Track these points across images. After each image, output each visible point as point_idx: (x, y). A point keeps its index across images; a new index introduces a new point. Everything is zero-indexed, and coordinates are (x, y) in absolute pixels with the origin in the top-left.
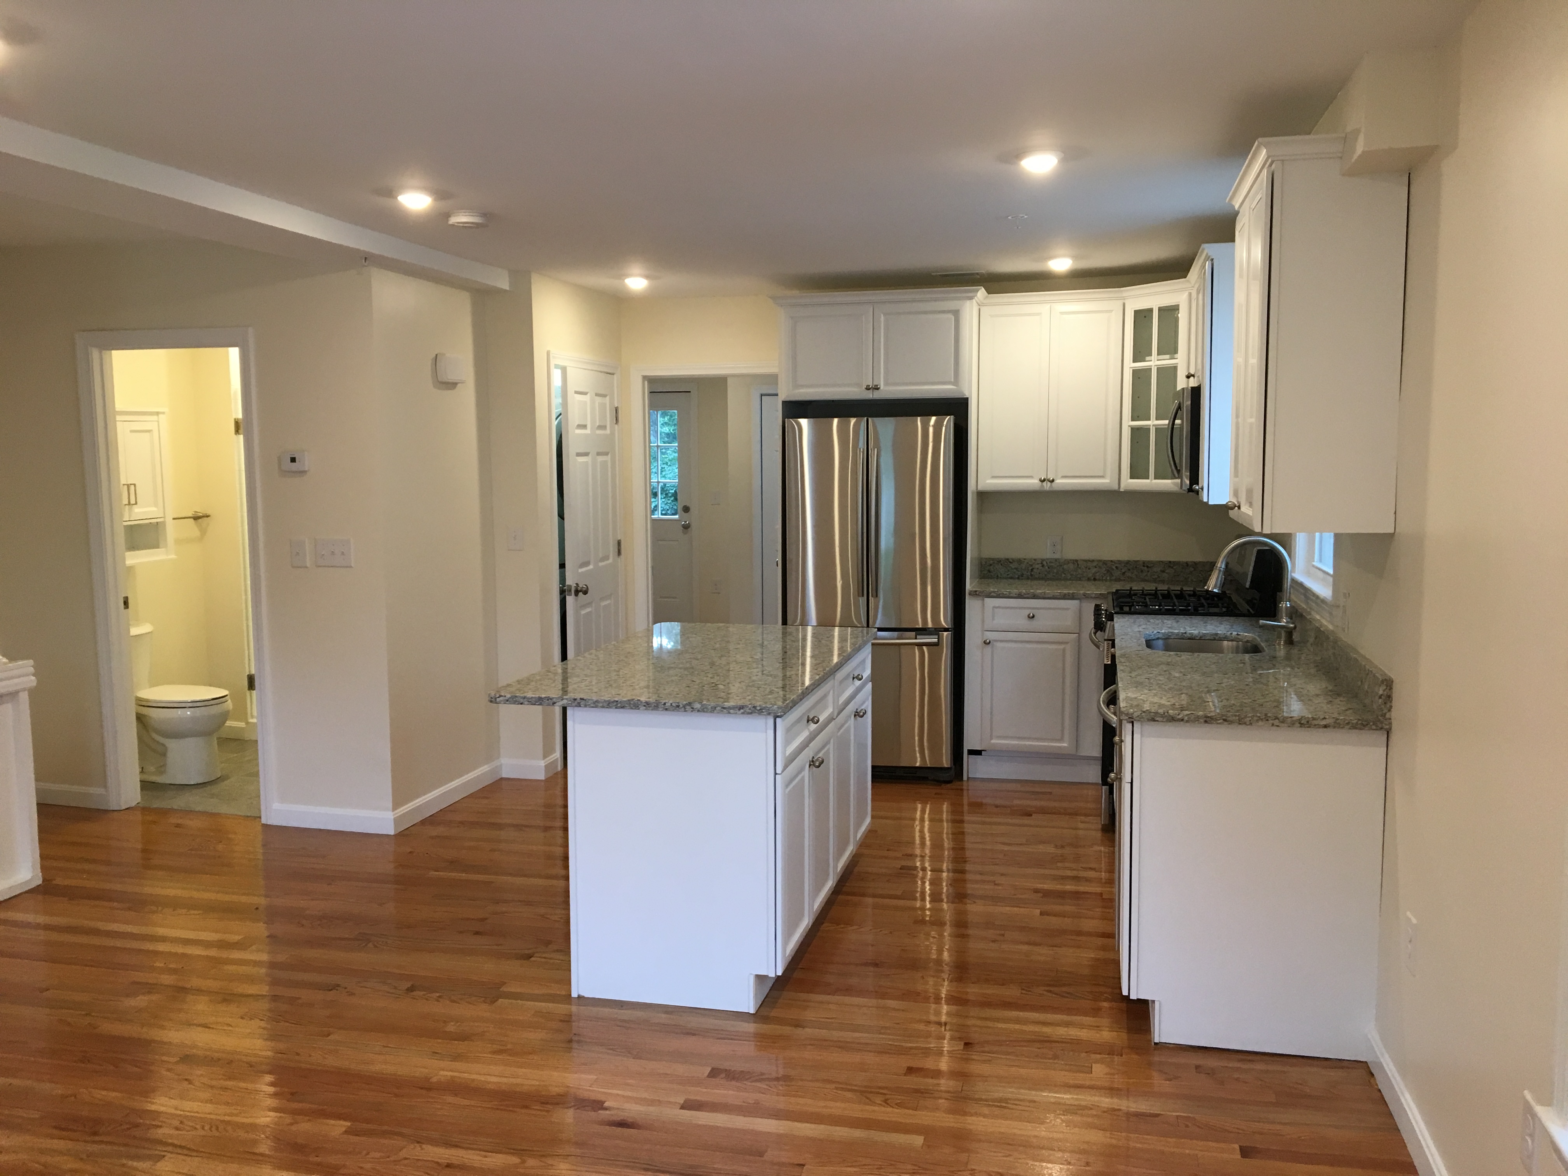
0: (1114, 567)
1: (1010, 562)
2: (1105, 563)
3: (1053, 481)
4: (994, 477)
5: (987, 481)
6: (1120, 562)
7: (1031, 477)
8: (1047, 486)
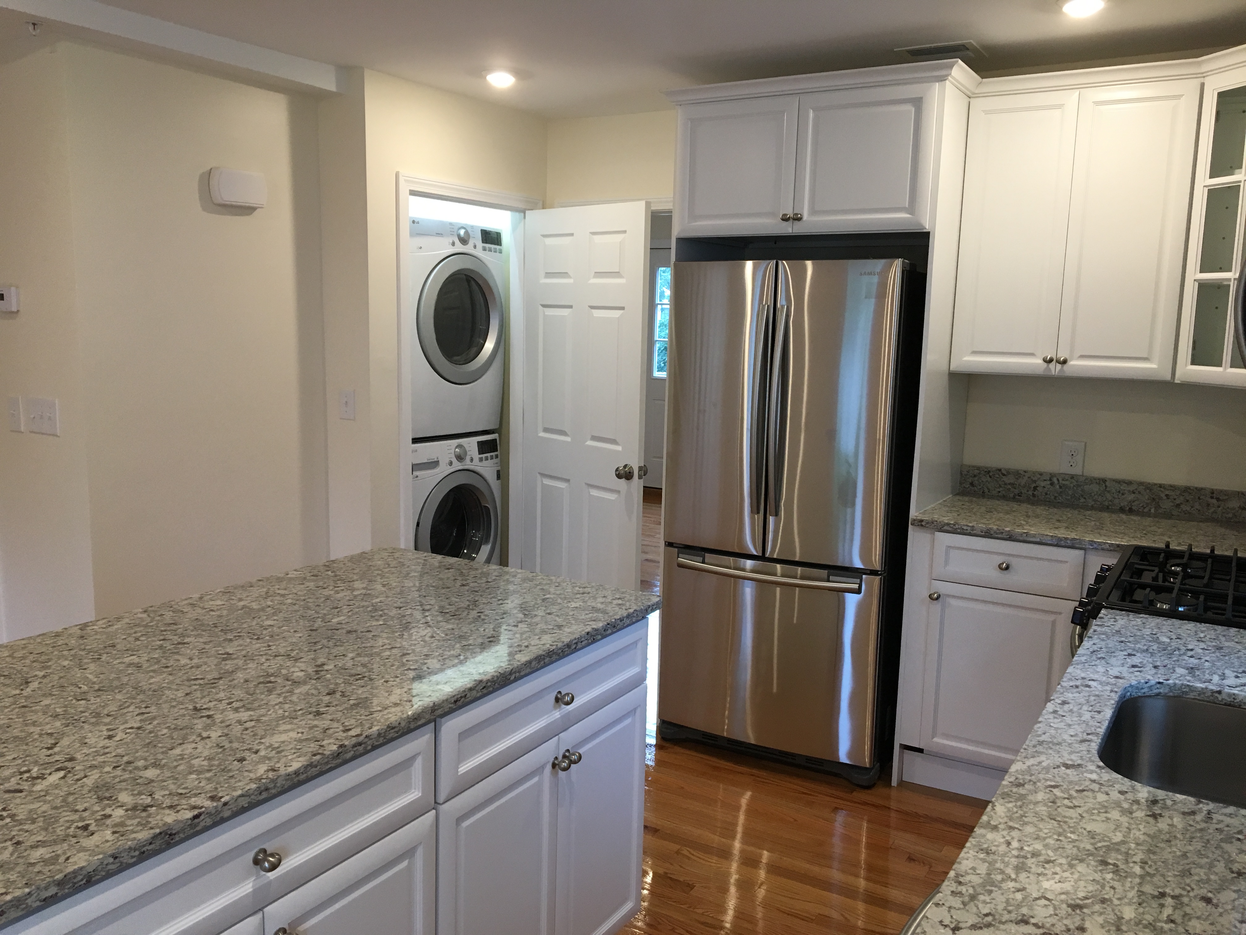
0: (1163, 495)
1: (1004, 475)
2: (1149, 487)
3: (1065, 362)
4: (975, 353)
5: (966, 359)
6: (1173, 487)
7: (1032, 355)
8: (1055, 369)
